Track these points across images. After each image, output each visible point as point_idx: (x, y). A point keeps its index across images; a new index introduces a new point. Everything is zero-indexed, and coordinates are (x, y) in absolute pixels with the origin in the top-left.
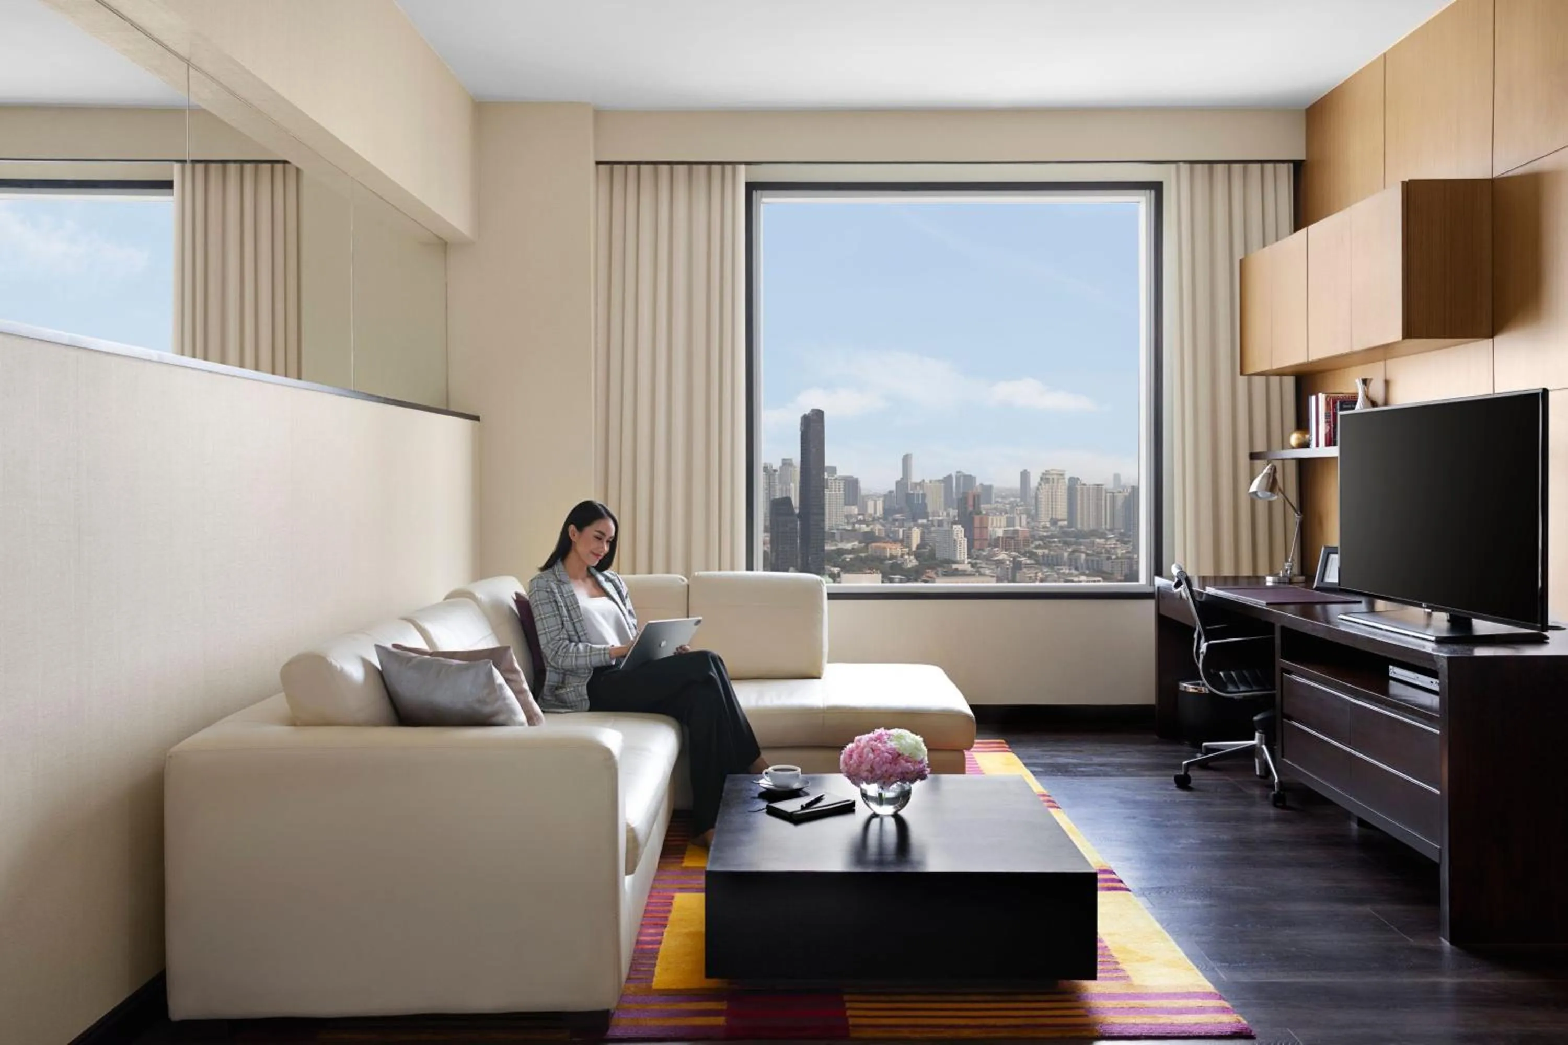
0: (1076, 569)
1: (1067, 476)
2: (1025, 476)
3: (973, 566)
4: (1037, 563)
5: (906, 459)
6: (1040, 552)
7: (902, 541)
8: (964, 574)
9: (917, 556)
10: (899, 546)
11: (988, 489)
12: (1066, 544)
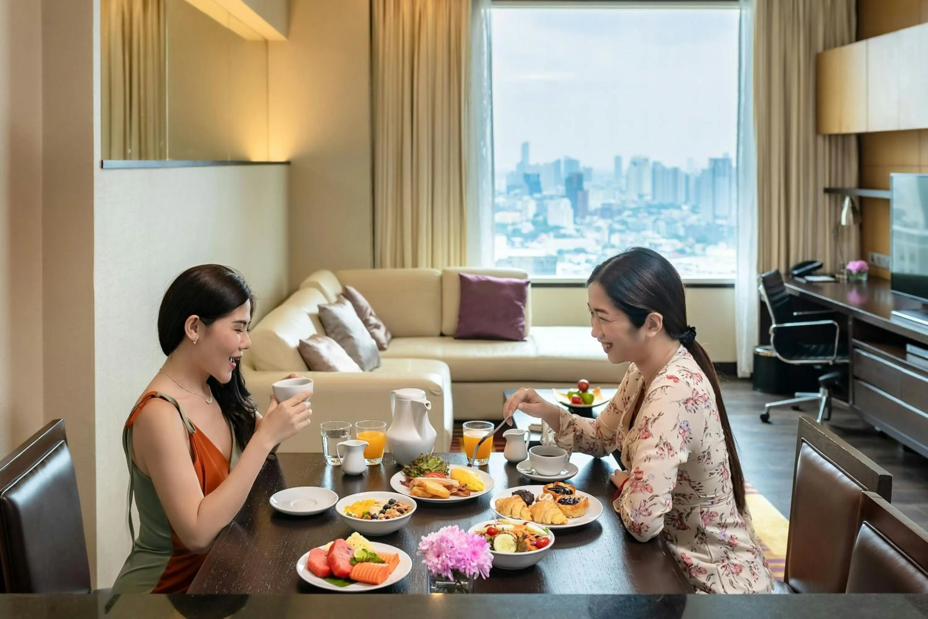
0: (659, 233)
1: (651, 162)
2: (618, 160)
3: (578, 230)
4: (628, 228)
5: (525, 147)
6: (630, 220)
7: (521, 211)
8: (570, 236)
9: (534, 223)
10: (518, 214)
11: (589, 171)
12: (650, 213)
